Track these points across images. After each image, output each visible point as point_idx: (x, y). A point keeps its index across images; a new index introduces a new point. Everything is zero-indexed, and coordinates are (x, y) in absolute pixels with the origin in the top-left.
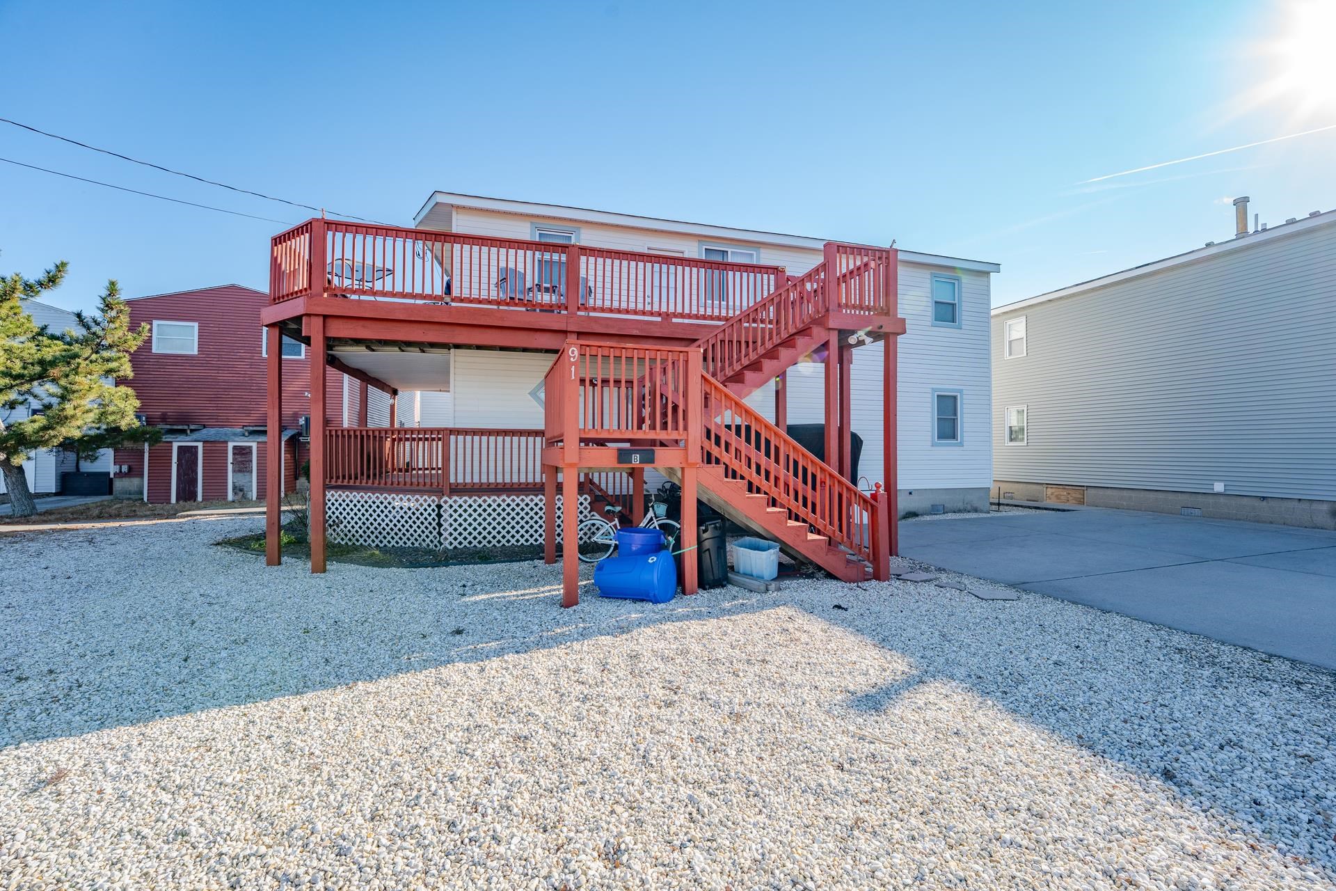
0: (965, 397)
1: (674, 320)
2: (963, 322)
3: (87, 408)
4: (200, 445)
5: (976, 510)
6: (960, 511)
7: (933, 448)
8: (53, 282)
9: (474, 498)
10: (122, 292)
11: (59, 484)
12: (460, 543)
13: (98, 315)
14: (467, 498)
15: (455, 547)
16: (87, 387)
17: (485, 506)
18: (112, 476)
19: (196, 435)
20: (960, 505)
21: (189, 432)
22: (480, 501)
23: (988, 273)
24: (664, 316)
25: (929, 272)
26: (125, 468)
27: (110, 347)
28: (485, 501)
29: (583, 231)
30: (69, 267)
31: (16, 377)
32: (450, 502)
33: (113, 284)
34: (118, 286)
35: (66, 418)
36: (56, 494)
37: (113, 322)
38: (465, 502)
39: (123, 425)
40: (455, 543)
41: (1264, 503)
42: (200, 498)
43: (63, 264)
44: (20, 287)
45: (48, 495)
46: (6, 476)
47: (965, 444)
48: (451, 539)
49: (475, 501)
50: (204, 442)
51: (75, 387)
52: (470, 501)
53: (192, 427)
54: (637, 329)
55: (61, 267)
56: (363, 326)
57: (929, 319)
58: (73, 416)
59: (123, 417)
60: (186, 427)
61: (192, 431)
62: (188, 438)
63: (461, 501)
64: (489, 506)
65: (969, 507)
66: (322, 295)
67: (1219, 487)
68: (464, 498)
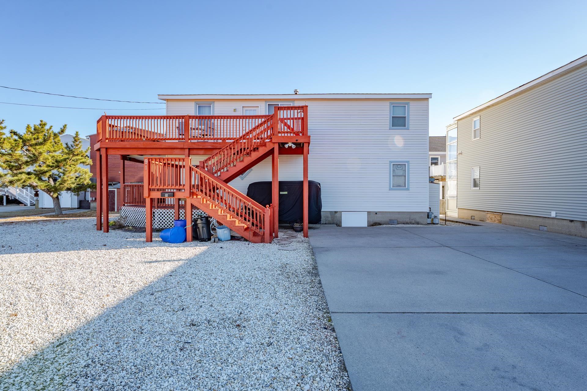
0: (410, 165)
1: (227, 141)
2: (410, 126)
3: (71, 177)
4: (116, 190)
5: (418, 223)
6: (407, 223)
7: (390, 191)
8: (63, 132)
9: (166, 210)
10: (80, 135)
11: (79, 205)
12: (161, 226)
13: (72, 143)
14: (163, 210)
15: (159, 228)
16: (70, 170)
17: (169, 213)
18: (90, 202)
19: (115, 186)
20: (408, 220)
21: (113, 185)
22: (168, 211)
23: (428, 99)
24: (223, 139)
25: (389, 102)
26: (94, 199)
27: (77, 155)
28: (169, 211)
29: (215, 103)
30: (67, 126)
31: (52, 167)
32: (158, 211)
33: (77, 132)
34: (79, 133)
35: (65, 181)
36: (78, 208)
37: (77, 146)
38: (163, 211)
39: (85, 183)
40: (159, 226)
41: (572, 224)
42: (116, 210)
43: (66, 125)
44: (52, 135)
45: (75, 209)
46: (53, 201)
47: (410, 189)
48: (158, 224)
49: (166, 211)
50: (117, 189)
51: (67, 170)
52: (164, 211)
53: (114, 183)
54: (210, 146)
55: (65, 126)
56: (118, 150)
57: (388, 126)
58: (67, 180)
59: (85, 180)
60: (111, 183)
61: (114, 184)
62: (112, 187)
63: (161, 211)
64: (171, 213)
65: (413, 222)
66: (105, 141)
67: (553, 214)
68: (162, 210)
